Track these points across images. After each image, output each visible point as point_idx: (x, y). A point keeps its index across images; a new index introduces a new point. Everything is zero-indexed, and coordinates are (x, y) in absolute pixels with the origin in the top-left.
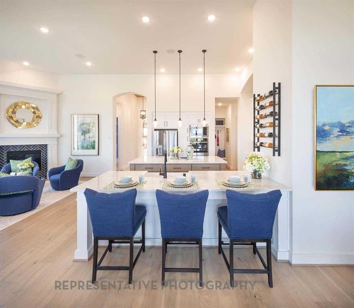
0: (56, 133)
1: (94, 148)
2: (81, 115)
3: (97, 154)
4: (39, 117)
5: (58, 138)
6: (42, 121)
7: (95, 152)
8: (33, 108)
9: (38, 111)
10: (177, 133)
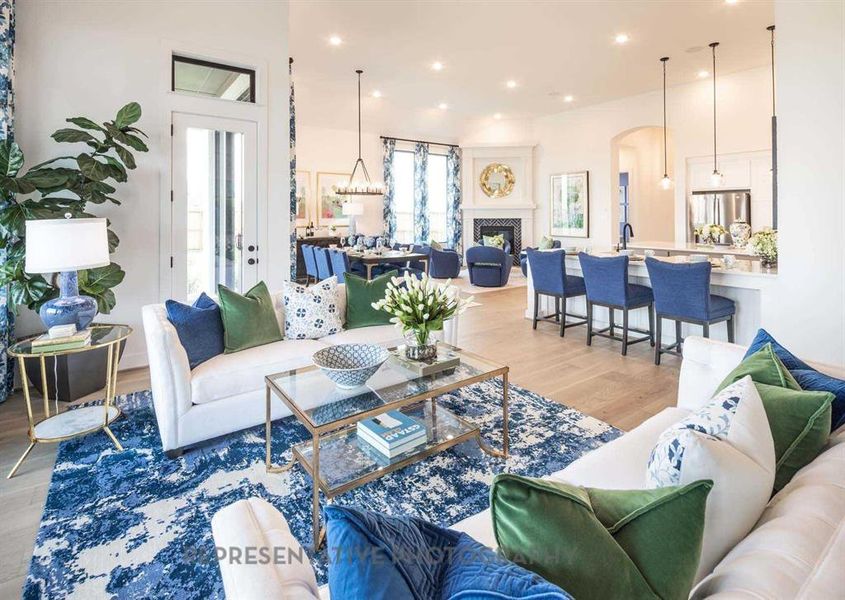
0: (531, 203)
1: (581, 226)
2: (572, 173)
3: (586, 235)
4: (512, 182)
5: (534, 210)
6: (516, 187)
7: (583, 232)
8: (506, 170)
9: (511, 173)
10: (749, 198)
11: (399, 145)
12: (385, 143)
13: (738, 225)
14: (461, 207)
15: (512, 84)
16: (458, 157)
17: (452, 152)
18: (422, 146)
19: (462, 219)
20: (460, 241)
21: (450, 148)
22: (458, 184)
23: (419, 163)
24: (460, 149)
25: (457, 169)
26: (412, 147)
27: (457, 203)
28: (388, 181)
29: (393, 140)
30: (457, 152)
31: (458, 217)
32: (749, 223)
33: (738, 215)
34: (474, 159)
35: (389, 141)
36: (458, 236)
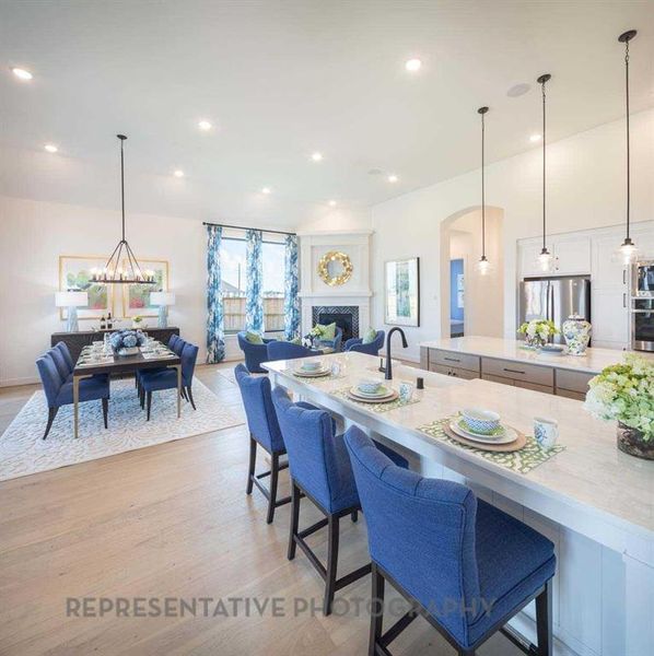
0: (368, 290)
4: (350, 270)
5: (371, 297)
6: (354, 275)
8: (344, 258)
9: (349, 261)
10: (589, 285)
11: (226, 233)
12: (209, 229)
13: (574, 323)
14: (299, 294)
15: (317, 157)
16: (295, 246)
17: (289, 240)
18: (254, 233)
19: (300, 307)
20: (298, 329)
21: (287, 237)
22: (296, 272)
23: (251, 251)
24: (299, 238)
25: (294, 258)
26: (243, 234)
27: (295, 291)
28: (213, 269)
29: (219, 227)
30: (295, 240)
31: (296, 305)
32: (589, 319)
33: (576, 310)
34: (312, 247)
35: (213, 228)
36: (295, 324)
